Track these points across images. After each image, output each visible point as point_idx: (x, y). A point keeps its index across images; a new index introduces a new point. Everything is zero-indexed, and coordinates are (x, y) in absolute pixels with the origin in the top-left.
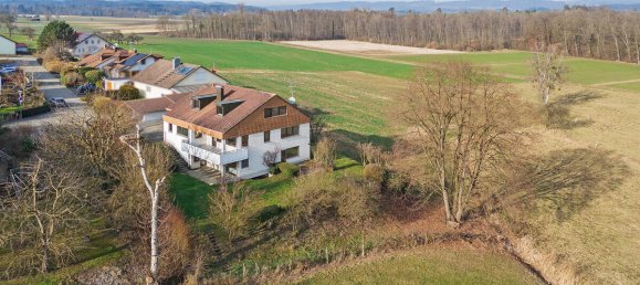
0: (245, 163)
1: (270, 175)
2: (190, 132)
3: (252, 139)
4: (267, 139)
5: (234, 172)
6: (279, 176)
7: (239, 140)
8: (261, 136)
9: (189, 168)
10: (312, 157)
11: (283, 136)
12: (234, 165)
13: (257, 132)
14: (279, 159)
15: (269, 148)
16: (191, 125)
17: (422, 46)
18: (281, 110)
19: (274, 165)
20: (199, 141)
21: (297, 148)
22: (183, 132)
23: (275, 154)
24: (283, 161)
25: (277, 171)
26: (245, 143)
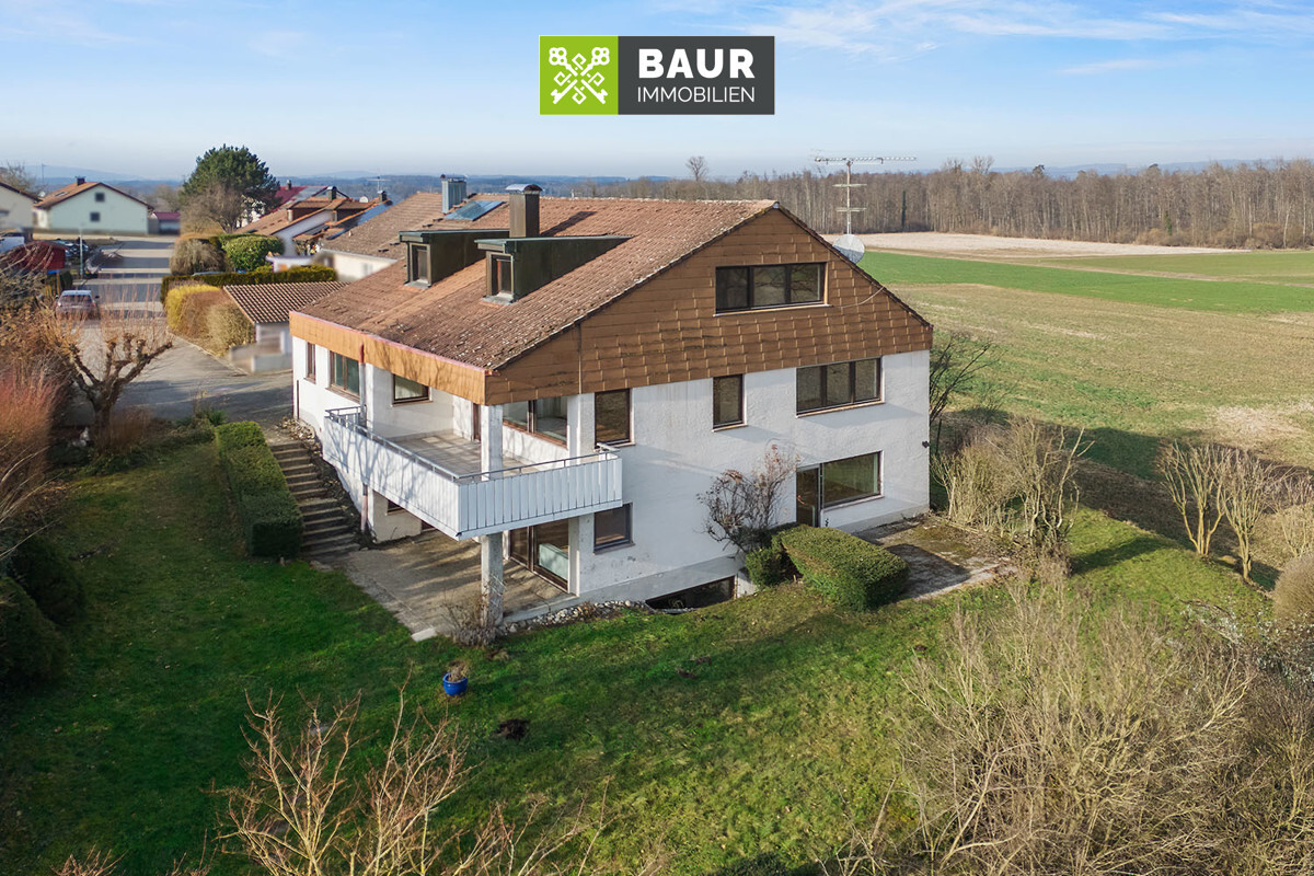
0: (614, 527)
1: (743, 587)
2: (369, 373)
3: (650, 407)
4: (727, 415)
5: (560, 567)
6: (789, 593)
7: (581, 410)
8: (697, 397)
9: (366, 540)
10: (938, 500)
11: (807, 405)
12: (558, 533)
13: (678, 376)
14: (785, 508)
15: (741, 454)
16: (369, 340)
17: (1126, 240)
18: (800, 278)
19: (763, 536)
20: (413, 419)
21: (870, 461)
22: (346, 374)
23: (769, 489)
24: (806, 517)
25: (779, 571)
26: (613, 425)
